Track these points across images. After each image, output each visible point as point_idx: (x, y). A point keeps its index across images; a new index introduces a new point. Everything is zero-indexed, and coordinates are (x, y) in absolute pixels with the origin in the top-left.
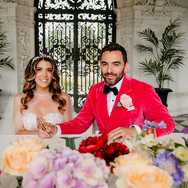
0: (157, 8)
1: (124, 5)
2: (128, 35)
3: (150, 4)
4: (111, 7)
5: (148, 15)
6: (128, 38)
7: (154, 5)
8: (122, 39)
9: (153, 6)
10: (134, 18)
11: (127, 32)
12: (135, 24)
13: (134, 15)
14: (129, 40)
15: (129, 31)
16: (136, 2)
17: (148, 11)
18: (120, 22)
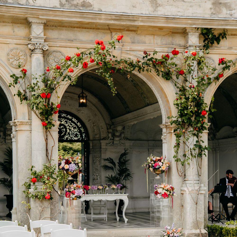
0: (115, 142)
1: (94, 139)
2: (97, 159)
3: (111, 139)
4: (85, 138)
5: (110, 146)
6: (97, 161)
7: (113, 139)
8: (93, 161)
9: (113, 141)
10: (101, 148)
11: (97, 156)
12: (102, 152)
13: (101, 146)
14: (98, 162)
15: (98, 156)
16: (102, 138)
17: (110, 143)
18: (92, 150)
